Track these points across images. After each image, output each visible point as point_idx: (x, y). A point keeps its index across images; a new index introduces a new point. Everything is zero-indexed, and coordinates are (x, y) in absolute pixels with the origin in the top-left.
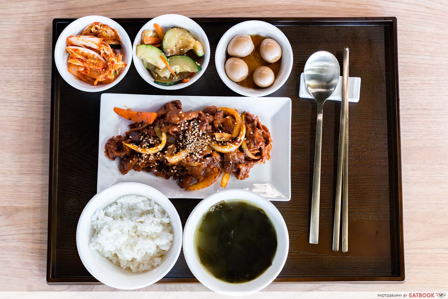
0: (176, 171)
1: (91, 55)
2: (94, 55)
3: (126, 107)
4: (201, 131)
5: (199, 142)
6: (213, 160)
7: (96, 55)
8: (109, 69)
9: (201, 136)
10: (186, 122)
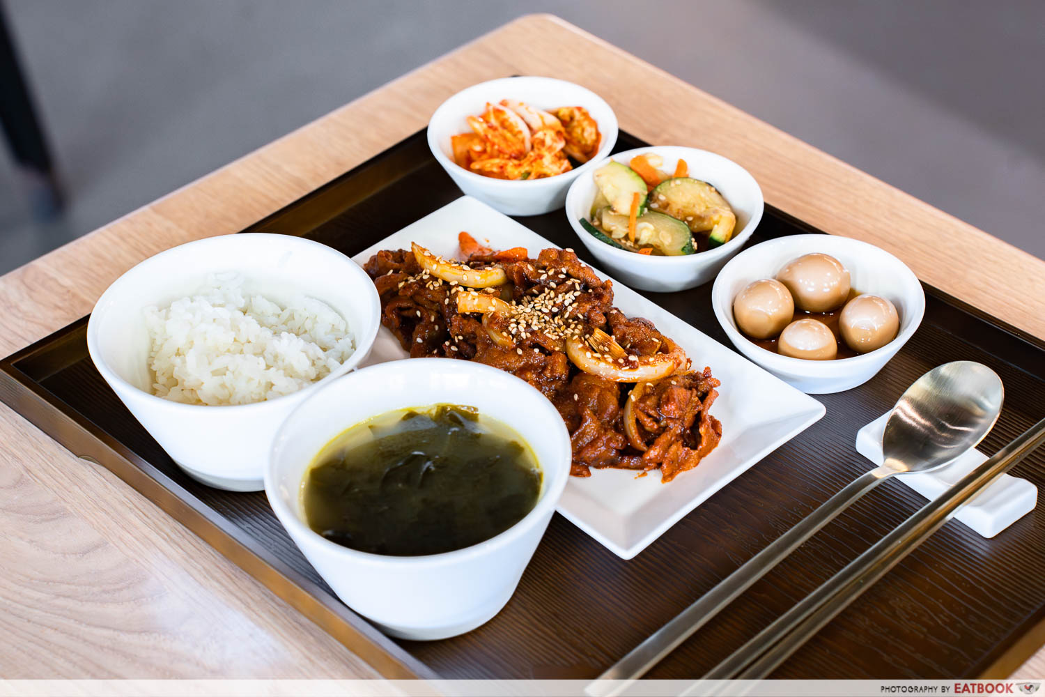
0: (456, 349)
1: (516, 130)
2: (520, 132)
3: (488, 241)
4: (575, 305)
5: (551, 320)
6: (544, 368)
7: (526, 133)
8: (522, 162)
9: (567, 315)
10: (562, 273)
